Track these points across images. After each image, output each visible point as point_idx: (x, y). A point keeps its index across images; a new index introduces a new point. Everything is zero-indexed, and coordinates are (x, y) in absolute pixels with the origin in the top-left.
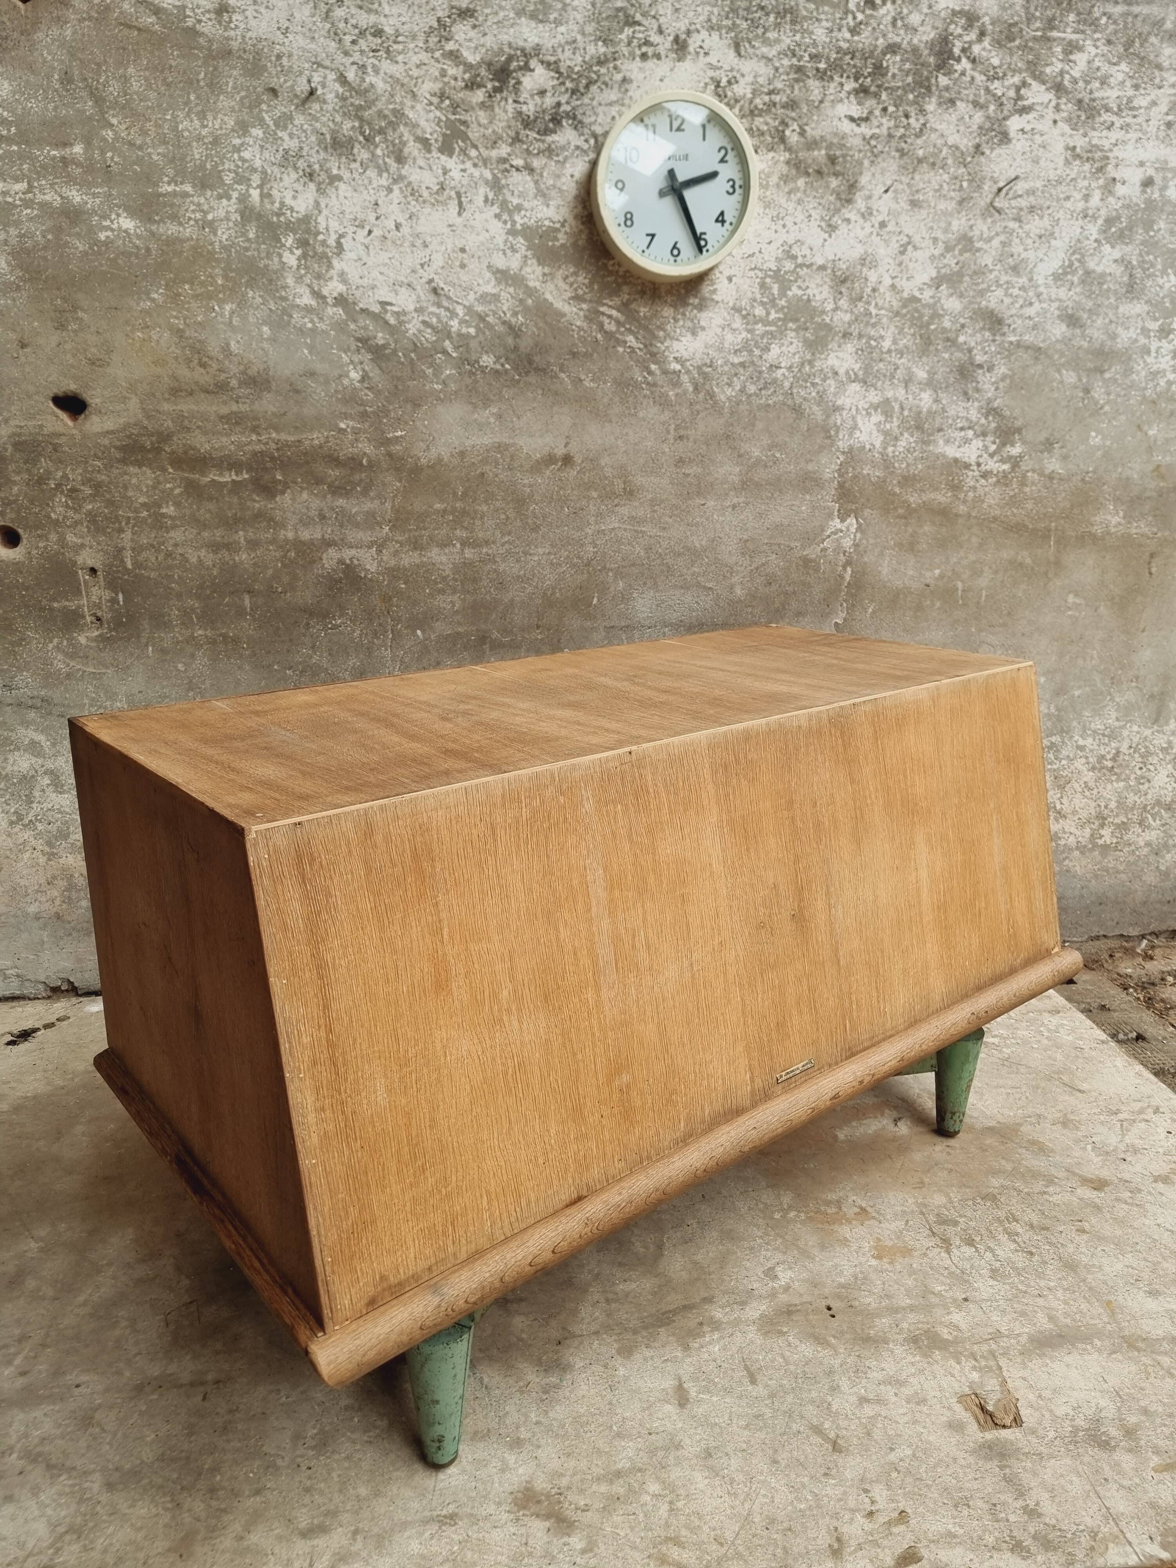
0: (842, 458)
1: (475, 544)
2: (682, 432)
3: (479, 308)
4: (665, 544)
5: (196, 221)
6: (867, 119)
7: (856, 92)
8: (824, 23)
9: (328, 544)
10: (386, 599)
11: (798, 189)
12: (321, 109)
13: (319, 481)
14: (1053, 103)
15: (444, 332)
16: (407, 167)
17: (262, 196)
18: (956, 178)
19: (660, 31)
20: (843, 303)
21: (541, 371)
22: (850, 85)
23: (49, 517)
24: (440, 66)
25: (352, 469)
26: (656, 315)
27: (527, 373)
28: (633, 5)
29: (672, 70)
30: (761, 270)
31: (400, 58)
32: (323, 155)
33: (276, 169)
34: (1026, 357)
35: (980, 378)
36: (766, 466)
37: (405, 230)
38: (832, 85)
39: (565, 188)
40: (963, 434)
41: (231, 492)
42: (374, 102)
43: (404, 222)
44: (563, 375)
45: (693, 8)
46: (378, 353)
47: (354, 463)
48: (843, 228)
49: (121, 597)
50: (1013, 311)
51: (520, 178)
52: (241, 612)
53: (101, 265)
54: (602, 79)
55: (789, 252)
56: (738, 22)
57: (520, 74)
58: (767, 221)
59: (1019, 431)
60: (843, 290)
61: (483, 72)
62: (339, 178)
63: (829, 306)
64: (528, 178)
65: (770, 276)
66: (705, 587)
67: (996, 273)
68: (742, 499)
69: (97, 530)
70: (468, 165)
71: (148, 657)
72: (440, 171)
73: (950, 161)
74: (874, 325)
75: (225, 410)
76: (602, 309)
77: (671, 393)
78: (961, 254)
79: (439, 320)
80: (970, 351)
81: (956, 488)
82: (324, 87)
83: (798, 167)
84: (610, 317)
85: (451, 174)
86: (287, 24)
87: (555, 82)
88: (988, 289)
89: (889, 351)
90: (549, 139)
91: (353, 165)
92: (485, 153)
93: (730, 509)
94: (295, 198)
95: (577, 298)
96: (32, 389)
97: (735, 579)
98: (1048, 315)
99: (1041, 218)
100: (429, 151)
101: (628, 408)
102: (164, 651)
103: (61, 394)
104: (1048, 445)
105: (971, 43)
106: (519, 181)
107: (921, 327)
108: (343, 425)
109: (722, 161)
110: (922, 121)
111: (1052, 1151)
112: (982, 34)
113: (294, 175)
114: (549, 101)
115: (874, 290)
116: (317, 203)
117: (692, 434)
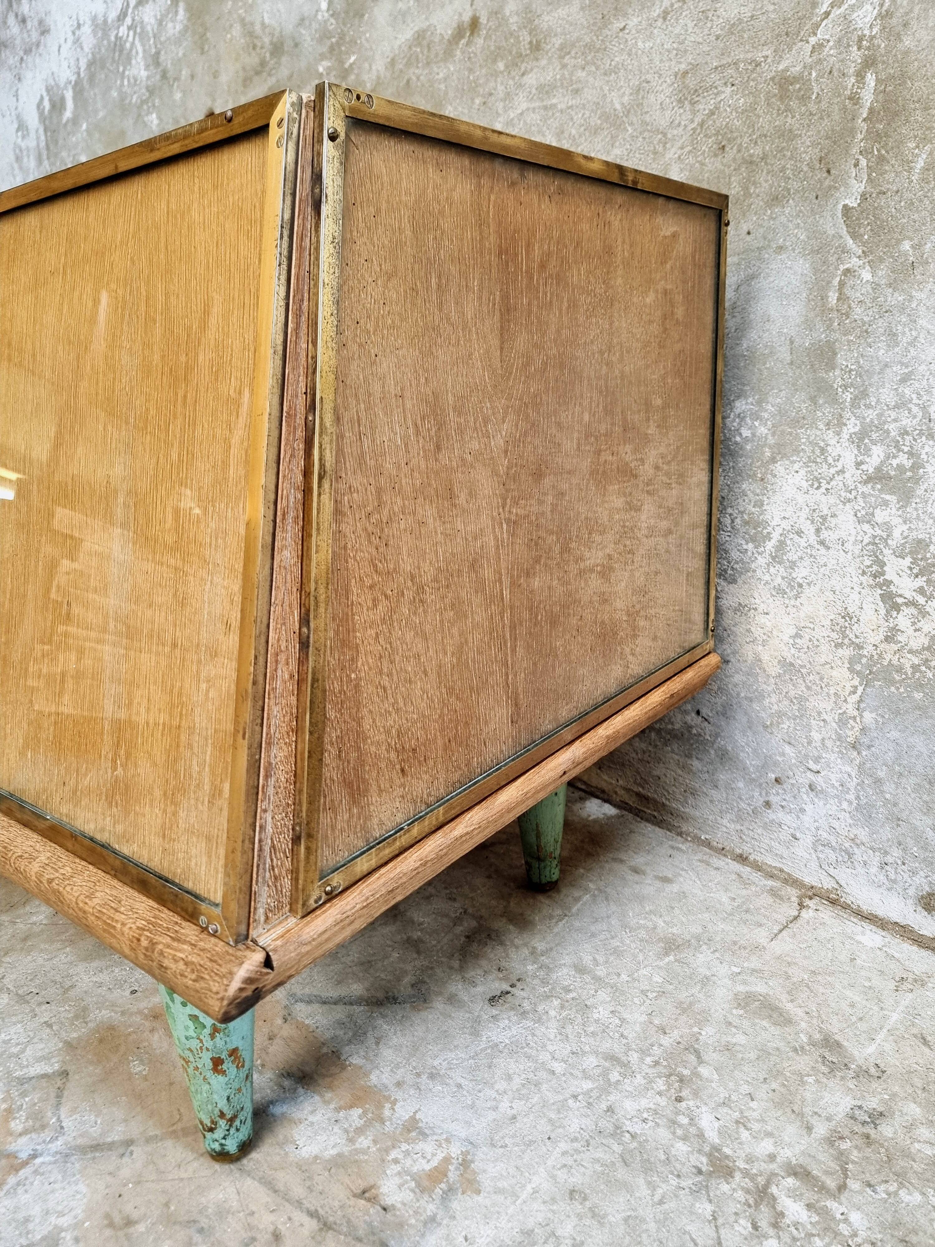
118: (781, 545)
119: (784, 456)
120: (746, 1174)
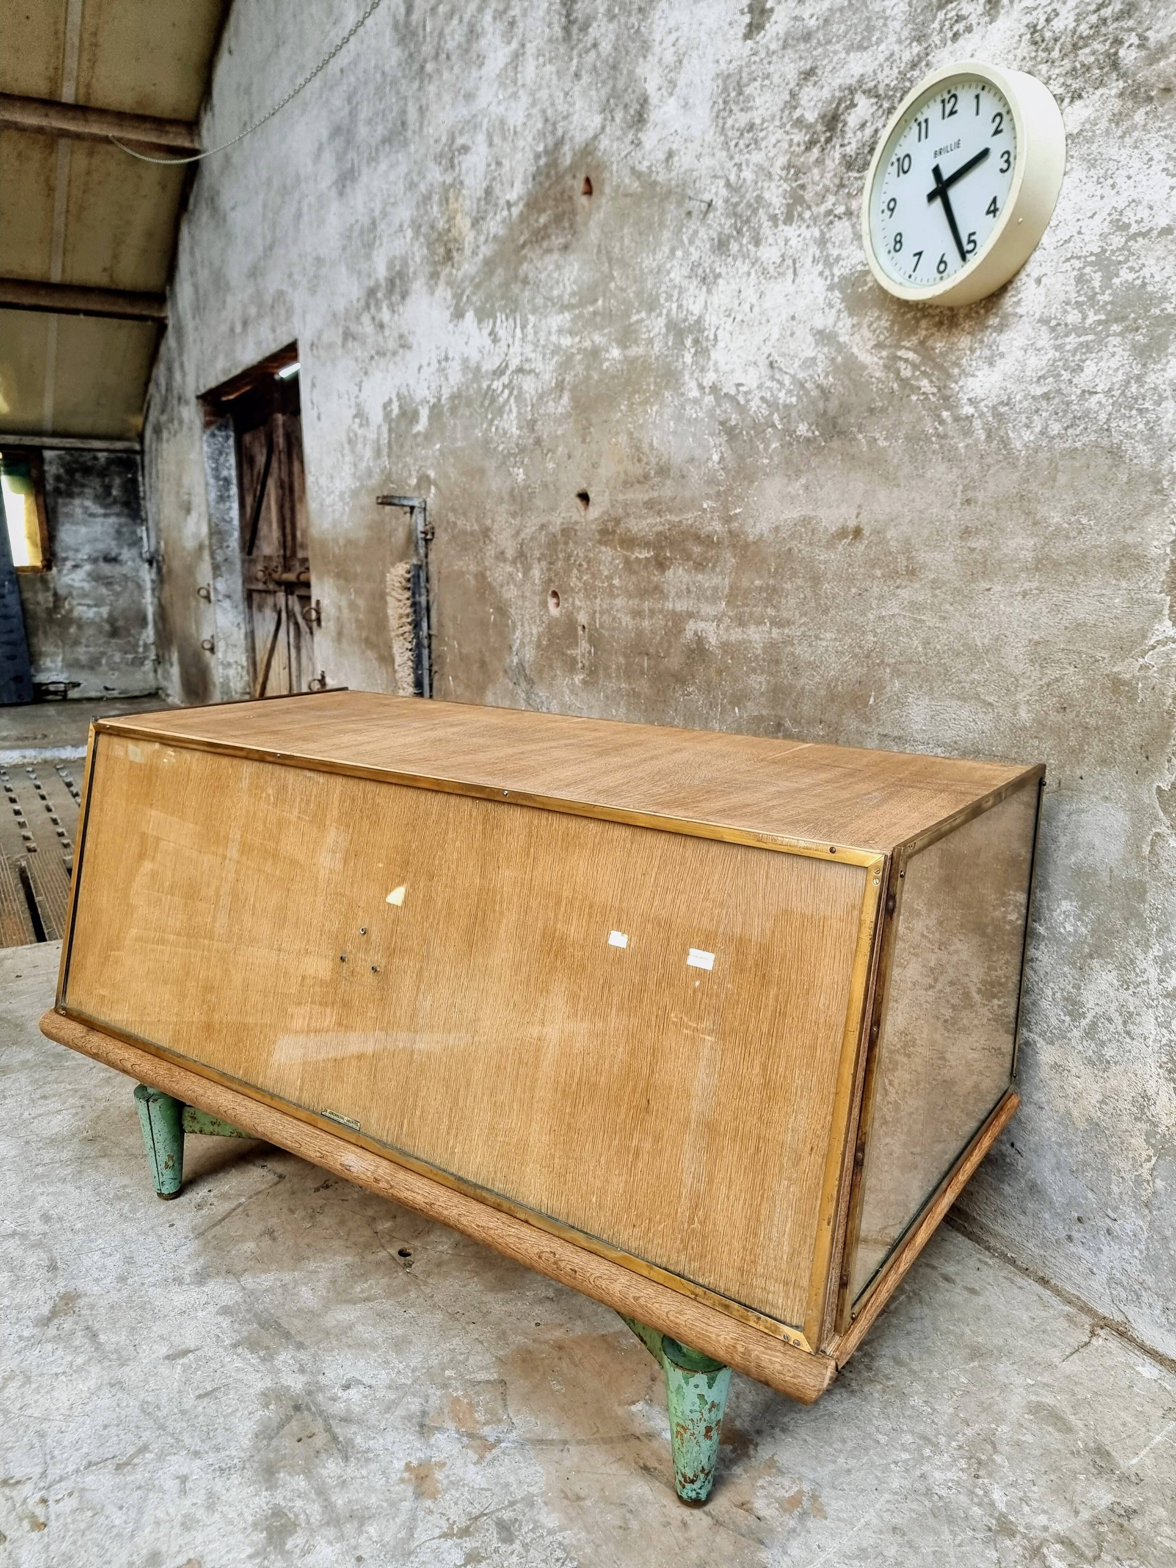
1: (780, 624)
2: (970, 494)
3: (801, 375)
4: (943, 638)
5: (646, 340)
9: (691, 615)
10: (719, 672)
11: (1134, 127)
12: (714, 216)
13: (688, 557)
15: (772, 405)
16: (761, 248)
17: (678, 307)
21: (842, 433)
23: (570, 585)
24: (789, 137)
25: (707, 546)
26: (951, 349)
27: (832, 438)
30: (1079, 258)
31: (764, 144)
32: (712, 258)
33: (687, 281)
36: (1068, 538)
37: (756, 310)
41: (645, 567)
42: (745, 195)
43: (756, 303)
44: (860, 436)
46: (731, 433)
47: (707, 541)
49: (593, 649)
51: (841, 226)
52: (642, 672)
53: (602, 389)
55: (1118, 220)
57: (846, 114)
58: (1091, 187)
61: (819, 127)
62: (719, 275)
64: (848, 224)
65: (1091, 264)
66: (984, 701)
68: (1036, 584)
69: (587, 596)
70: (803, 228)
72: (783, 243)
75: (646, 497)
76: (899, 353)
77: (961, 445)
79: (773, 394)
82: (717, 195)
83: (1136, 94)
84: (906, 360)
85: (791, 242)
86: (701, 150)
87: (875, 108)
91: (730, 259)
92: (816, 211)
93: (1020, 598)
94: (694, 303)
95: (879, 346)
96: (571, 488)
97: (1021, 696)
100: (776, 226)
101: (917, 468)
102: (607, 697)
103: (581, 491)
106: (840, 230)
108: (705, 505)
109: (997, 132)
113: (695, 283)
114: (868, 132)
116: (706, 303)
117: (980, 496)
118: (1094, 1025)
119: (1100, 956)
120: (1025, 1536)
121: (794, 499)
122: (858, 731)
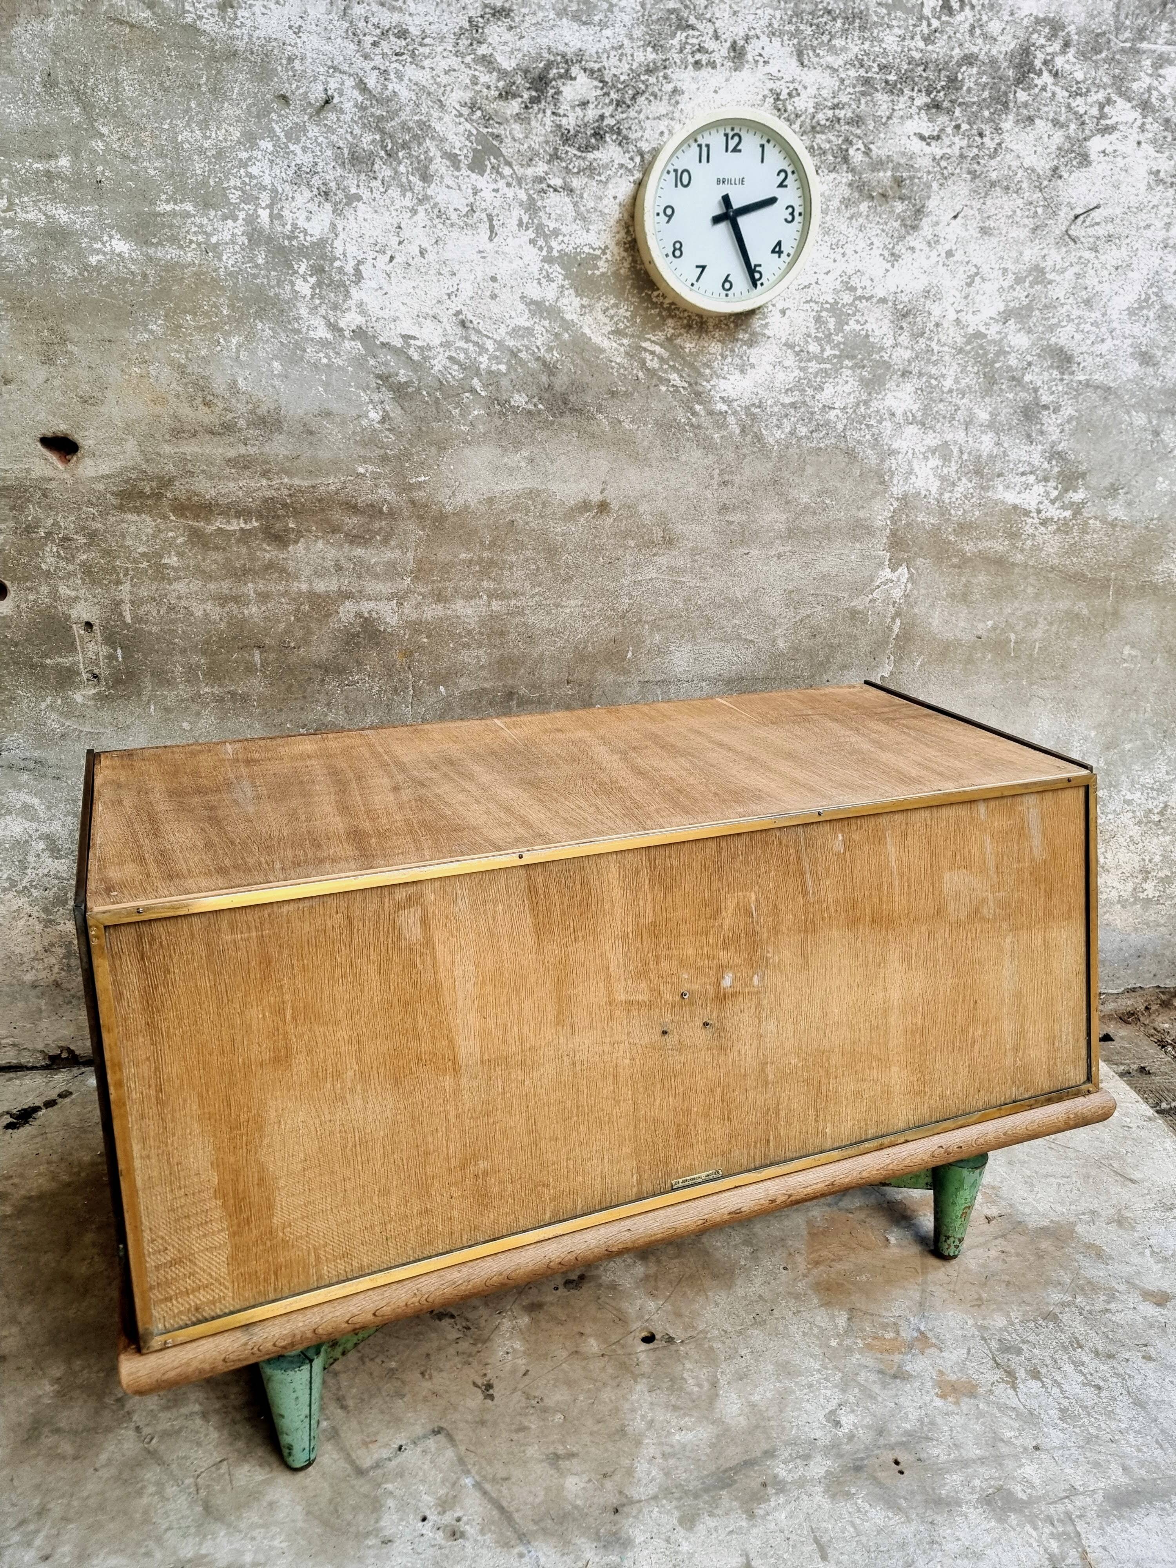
0: (896, 504)
1: (502, 596)
2: (727, 477)
3: (511, 343)
4: (705, 595)
5: (199, 244)
6: (938, 138)
7: (928, 107)
8: (896, 31)
9: (347, 596)
10: (408, 654)
11: (860, 214)
12: (338, 119)
13: (335, 529)
14: (1139, 123)
15: (471, 369)
16: (433, 186)
17: (272, 217)
18: (1031, 203)
19: (717, 37)
20: (904, 339)
21: (577, 411)
22: (922, 100)
23: (39, 568)
24: (471, 72)
25: (371, 516)
26: (702, 351)
27: (562, 414)
28: (686, 7)
29: (727, 80)
30: (817, 303)
31: (426, 63)
32: (340, 170)
33: (288, 187)
34: (1094, 397)
35: (1045, 420)
36: (815, 513)
37: (431, 257)
38: (902, 99)
39: (606, 211)
40: (1024, 478)
41: (239, 541)
42: (396, 113)
43: (430, 248)
44: (600, 416)
45: (753, 11)
46: (400, 392)
47: (373, 511)
48: (907, 256)
49: (119, 652)
50: (1084, 349)
51: (558, 199)
52: (250, 669)
53: (92, 292)
54: (650, 90)
55: (847, 282)
56: (802, 27)
57: (560, 83)
58: (826, 250)
59: (1083, 475)
60: (904, 325)
61: (519, 80)
62: (358, 198)
63: (889, 342)
64: (567, 200)
66: (745, 640)
67: (1068, 307)
68: (789, 548)
69: (93, 582)
70: (501, 184)
71: (150, 716)
72: (470, 191)
73: (1025, 185)
74: (935, 363)
75: (232, 453)
76: (644, 345)
77: (716, 436)
78: (1031, 287)
79: (468, 357)
80: (1036, 390)
81: (1013, 535)
82: (341, 94)
83: (862, 189)
84: (652, 353)
85: (482, 194)
86: (300, 22)
87: (599, 92)
88: (1058, 324)
89: (951, 391)
90: (590, 156)
91: (374, 184)
92: (520, 171)
93: (775, 559)
94: (308, 219)
95: (618, 332)
96: (17, 429)
97: (778, 632)
98: (1120, 353)
99: (1119, 247)
100: (458, 169)
101: (670, 452)
102: (167, 710)
103: (49, 435)
104: (1113, 491)
105: (1053, 55)
106: (557, 203)
107: (985, 365)
108: (361, 470)
109: (781, 185)
110: (997, 141)
111: (1111, 1257)
112: (1067, 45)
113: (308, 194)
114: (592, 113)
115: (937, 325)
116: (333, 226)
117: (737, 479)
121: (511, 471)
122: (615, 683)
